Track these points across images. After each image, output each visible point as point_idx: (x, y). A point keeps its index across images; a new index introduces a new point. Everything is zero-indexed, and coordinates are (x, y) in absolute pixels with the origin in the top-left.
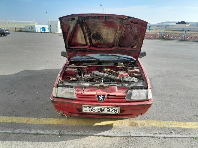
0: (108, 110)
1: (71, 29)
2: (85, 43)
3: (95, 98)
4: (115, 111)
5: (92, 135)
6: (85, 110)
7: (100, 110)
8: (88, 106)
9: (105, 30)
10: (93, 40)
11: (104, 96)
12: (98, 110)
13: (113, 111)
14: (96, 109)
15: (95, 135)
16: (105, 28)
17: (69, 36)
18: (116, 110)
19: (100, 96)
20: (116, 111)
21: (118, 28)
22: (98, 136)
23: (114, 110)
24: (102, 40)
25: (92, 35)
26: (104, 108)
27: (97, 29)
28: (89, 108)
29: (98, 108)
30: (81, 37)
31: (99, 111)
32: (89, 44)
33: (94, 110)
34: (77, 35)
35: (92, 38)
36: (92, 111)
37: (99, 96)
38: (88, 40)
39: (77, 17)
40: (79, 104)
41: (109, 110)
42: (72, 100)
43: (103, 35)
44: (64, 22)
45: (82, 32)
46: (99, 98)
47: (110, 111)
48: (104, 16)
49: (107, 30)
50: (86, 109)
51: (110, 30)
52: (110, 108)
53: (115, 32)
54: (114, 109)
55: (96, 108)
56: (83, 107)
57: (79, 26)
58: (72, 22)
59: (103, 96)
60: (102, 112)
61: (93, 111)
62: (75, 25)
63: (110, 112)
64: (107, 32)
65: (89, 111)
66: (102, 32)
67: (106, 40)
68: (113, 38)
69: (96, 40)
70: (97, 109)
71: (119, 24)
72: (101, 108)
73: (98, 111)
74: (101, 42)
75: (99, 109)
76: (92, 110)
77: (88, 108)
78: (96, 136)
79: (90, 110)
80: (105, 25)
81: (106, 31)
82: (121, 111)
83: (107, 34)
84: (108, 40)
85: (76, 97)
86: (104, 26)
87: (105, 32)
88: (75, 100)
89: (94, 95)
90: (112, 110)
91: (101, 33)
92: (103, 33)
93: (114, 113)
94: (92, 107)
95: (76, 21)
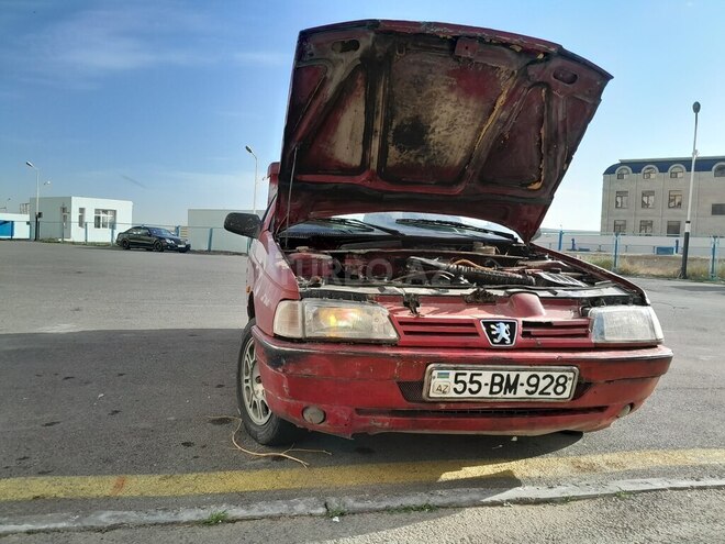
0: (534, 381)
1: (330, 89)
2: (356, 161)
3: (476, 334)
4: (558, 384)
5: (476, 504)
6: (439, 389)
7: (500, 384)
8: (455, 369)
9: (448, 107)
10: (392, 149)
11: (512, 325)
12: (493, 384)
13: (550, 390)
14: (483, 384)
15: (489, 499)
16: (453, 97)
17: (310, 123)
18: (562, 381)
19: (494, 323)
20: (560, 389)
21: (502, 98)
22: (500, 504)
23: (555, 383)
24: (427, 150)
25: (394, 127)
26: (518, 376)
27: (419, 102)
28: (457, 375)
29: (494, 376)
30: (352, 134)
31: (496, 389)
32: (374, 166)
33: (475, 387)
34: (337, 122)
35: (390, 140)
36: (467, 394)
37: (492, 326)
38: (376, 144)
39: (372, 34)
40: (418, 358)
41: (537, 385)
42: (378, 343)
43: (433, 131)
44: (311, 55)
45: (362, 109)
46: (493, 333)
47: (540, 389)
48: (479, 34)
49: (455, 107)
50: (442, 384)
51: (466, 107)
52: (541, 375)
53: (480, 119)
54: (556, 375)
55: (486, 377)
56: (435, 373)
57: (359, 82)
58: (343, 56)
59: (506, 323)
60: (508, 395)
61: (470, 390)
62: (346, 76)
63: (536, 395)
64: (455, 115)
65: (455, 390)
66: (436, 113)
67: (439, 152)
68: (467, 144)
69: (401, 150)
70: (489, 382)
71: (511, 81)
72: (505, 374)
73: (491, 392)
74: (421, 161)
75: (497, 380)
76: (469, 386)
77: (452, 373)
78: (494, 504)
79: (460, 387)
80: (455, 83)
81: (452, 111)
82: (581, 388)
83: (452, 125)
84: (448, 153)
85: (393, 335)
86: (452, 89)
87: (445, 115)
88: (393, 344)
89: (470, 324)
90: (549, 380)
91: (431, 121)
92: (437, 118)
93: (553, 395)
94: (469, 373)
95: (358, 53)
